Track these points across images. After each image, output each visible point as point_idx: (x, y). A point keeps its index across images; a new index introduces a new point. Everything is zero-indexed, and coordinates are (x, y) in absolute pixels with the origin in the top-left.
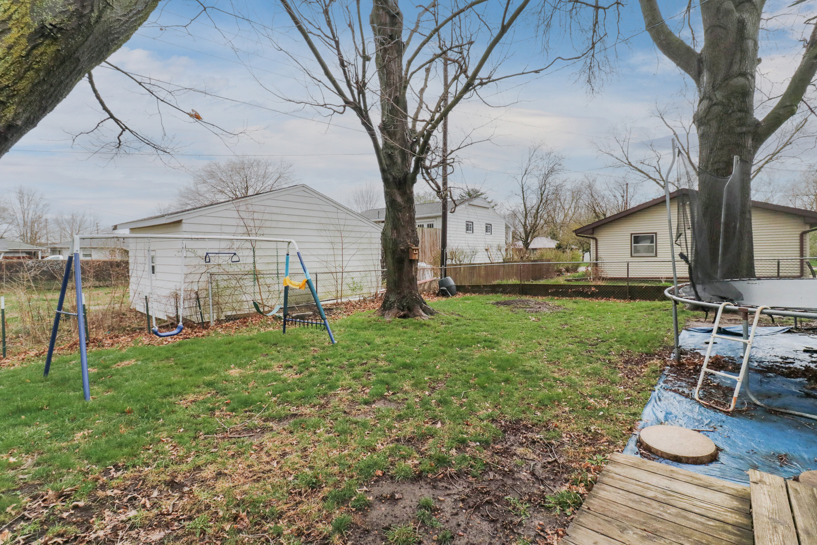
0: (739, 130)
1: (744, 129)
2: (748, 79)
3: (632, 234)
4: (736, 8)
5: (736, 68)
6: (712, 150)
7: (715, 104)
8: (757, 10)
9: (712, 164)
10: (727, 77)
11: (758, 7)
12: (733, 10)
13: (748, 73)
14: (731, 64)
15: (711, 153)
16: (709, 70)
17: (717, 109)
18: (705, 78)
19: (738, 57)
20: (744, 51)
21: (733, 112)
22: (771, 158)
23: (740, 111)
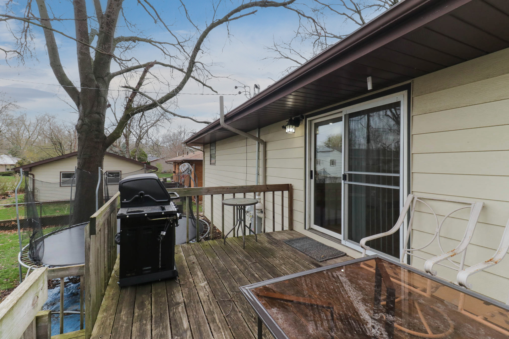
0: (96, 140)
1: (98, 140)
2: (101, 116)
3: (61, 172)
4: (96, 79)
5: (95, 109)
6: (83, 147)
7: (84, 124)
8: (106, 84)
9: (83, 155)
10: (91, 112)
11: (107, 82)
12: (94, 80)
13: (101, 113)
14: (92, 107)
15: (82, 149)
16: (82, 105)
17: (85, 127)
18: (81, 108)
19: (96, 103)
20: (99, 102)
21: (93, 131)
22: (153, 125)
23: (96, 131)
